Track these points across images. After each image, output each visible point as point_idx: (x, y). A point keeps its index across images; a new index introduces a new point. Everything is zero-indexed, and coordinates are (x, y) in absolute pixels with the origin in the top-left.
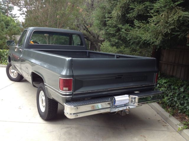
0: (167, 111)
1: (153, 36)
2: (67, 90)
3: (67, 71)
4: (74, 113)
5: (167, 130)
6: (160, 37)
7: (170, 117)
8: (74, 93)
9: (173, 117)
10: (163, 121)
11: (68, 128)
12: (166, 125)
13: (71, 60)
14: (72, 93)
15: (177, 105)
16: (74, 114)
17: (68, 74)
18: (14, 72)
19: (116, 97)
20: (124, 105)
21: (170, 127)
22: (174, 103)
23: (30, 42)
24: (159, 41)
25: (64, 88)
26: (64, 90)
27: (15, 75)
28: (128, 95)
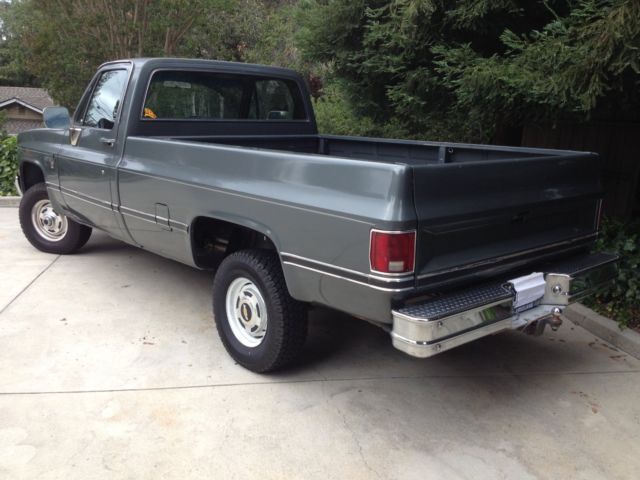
0: (603, 312)
1: (569, 81)
2: (401, 269)
3: (396, 207)
4: (429, 339)
5: (630, 369)
6: (595, 86)
7: (622, 330)
8: (419, 277)
9: (628, 329)
10: (604, 345)
11: (347, 389)
12: (618, 354)
13: (409, 173)
14: (412, 278)
15: (629, 293)
16: (429, 343)
17: (400, 219)
18: (54, 219)
19: (515, 282)
20: (531, 306)
21: (630, 358)
22: (619, 289)
23: (144, 113)
24: (594, 98)
25: (391, 264)
26: (390, 269)
27: (57, 230)
28: (541, 274)
